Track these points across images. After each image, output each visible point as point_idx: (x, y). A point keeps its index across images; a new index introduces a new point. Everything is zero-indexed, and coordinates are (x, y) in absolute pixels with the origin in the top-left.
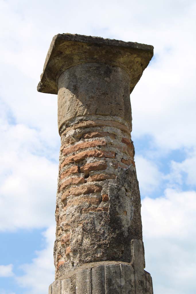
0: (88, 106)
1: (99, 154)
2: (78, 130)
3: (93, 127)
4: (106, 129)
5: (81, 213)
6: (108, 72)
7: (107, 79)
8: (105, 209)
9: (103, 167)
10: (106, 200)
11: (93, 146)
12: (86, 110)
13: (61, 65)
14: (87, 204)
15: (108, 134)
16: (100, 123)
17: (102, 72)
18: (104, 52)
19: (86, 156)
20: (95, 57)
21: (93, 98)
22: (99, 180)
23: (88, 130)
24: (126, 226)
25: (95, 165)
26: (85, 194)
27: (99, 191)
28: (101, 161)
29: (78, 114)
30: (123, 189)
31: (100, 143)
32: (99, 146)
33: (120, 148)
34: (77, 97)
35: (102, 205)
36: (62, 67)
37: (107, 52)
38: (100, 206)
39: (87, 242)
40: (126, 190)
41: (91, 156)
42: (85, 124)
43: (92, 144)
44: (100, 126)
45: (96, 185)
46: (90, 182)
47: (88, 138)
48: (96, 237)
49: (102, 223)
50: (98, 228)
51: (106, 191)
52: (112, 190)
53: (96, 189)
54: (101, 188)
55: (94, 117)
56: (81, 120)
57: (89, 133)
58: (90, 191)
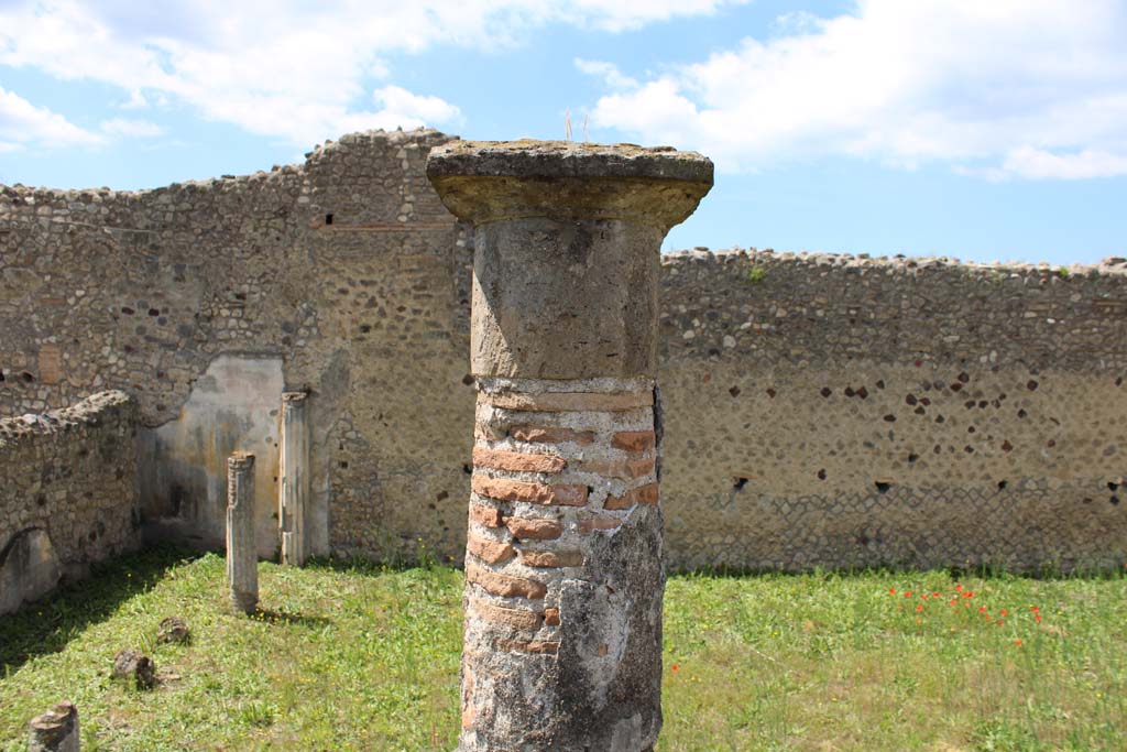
0: (520, 354)
1: (542, 498)
2: (500, 415)
3: (534, 412)
4: (570, 421)
5: (494, 647)
6: (582, 245)
7: (577, 269)
8: (549, 649)
9: (552, 533)
10: (553, 622)
11: (529, 468)
12: (515, 366)
14: (509, 629)
15: (569, 434)
16: (552, 403)
17: (565, 248)
18: (564, 193)
19: (513, 496)
20: (544, 204)
21: (533, 329)
22: (541, 567)
23: (521, 418)
24: (603, 683)
25: (531, 527)
26: (505, 597)
27: (540, 595)
28: (548, 518)
29: (499, 372)
30: (601, 590)
31: (548, 466)
32: (545, 474)
33: (603, 469)
34: (499, 321)
35: (545, 635)
37: (573, 193)
38: (539, 636)
39: (503, 721)
40: (611, 591)
41: (523, 499)
42: (513, 402)
43: (529, 464)
44: (553, 412)
45: (533, 581)
46: (518, 568)
47: (521, 439)
48: (523, 716)
49: (540, 684)
50: (530, 694)
51: (554, 601)
52: (568, 599)
53: (531, 590)
54: (542, 590)
55: (536, 386)
56: (507, 389)
57: (526, 427)
58: (515, 593)
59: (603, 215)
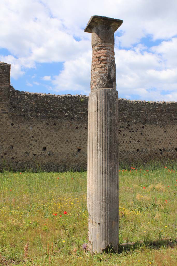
0: (102, 40)
1: (105, 56)
2: (99, 47)
3: (103, 46)
4: (107, 48)
5: (99, 73)
6: (108, 29)
7: (108, 31)
8: (106, 73)
9: (106, 60)
10: (107, 70)
11: (103, 53)
12: (101, 41)
13: (93, 25)
14: (101, 71)
15: (107, 49)
17: (107, 29)
18: (107, 22)
19: (101, 56)
20: (105, 23)
21: (103, 37)
22: (105, 64)
23: (101, 47)
24: (112, 78)
25: (104, 59)
26: (100, 68)
27: (105, 67)
28: (106, 58)
29: (99, 42)
30: (112, 67)
31: (105, 52)
32: (105, 53)
33: (111, 54)
34: (99, 36)
35: (106, 71)
36: (94, 26)
37: (109, 22)
38: (105, 71)
39: (101, 82)
40: (113, 67)
41: (102, 56)
42: (101, 45)
43: (103, 52)
44: (106, 46)
45: (104, 65)
46: (102, 64)
47: (102, 50)
48: (104, 81)
49: (105, 77)
50: (104, 78)
51: (107, 67)
52: (108, 67)
53: (104, 66)
54: (105, 66)
55: (104, 43)
56: (100, 44)
57: (102, 48)
58: (102, 67)
59: (110, 26)
